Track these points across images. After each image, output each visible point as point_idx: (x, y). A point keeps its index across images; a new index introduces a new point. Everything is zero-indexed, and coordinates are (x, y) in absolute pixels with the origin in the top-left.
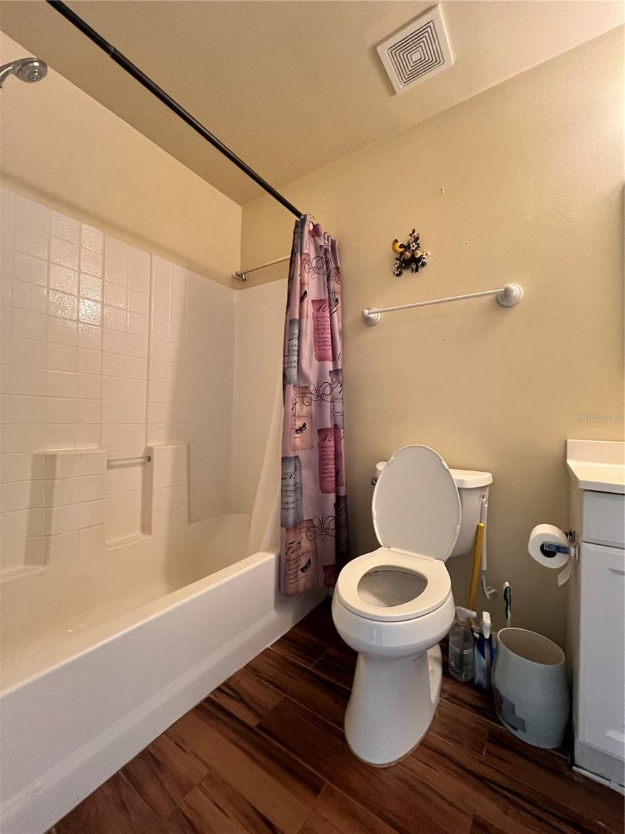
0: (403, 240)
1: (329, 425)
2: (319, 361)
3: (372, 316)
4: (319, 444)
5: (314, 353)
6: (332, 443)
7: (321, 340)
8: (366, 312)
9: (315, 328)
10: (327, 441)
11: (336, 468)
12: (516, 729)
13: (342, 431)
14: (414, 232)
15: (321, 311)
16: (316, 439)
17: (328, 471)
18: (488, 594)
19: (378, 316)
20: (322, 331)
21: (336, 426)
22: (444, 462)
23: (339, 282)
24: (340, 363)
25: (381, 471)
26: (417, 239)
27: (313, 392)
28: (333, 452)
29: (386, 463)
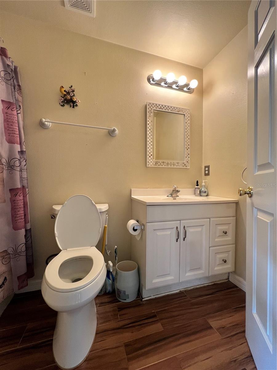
0: (67, 88)
1: (19, 186)
2: (9, 143)
3: (46, 123)
4: (11, 199)
5: (5, 137)
6: (21, 198)
7: (10, 129)
8: (44, 120)
9: (5, 120)
10: (18, 196)
11: (25, 212)
12: (126, 300)
13: (27, 190)
14: (72, 86)
15: (9, 109)
16: (8, 196)
17: (19, 215)
18: (108, 253)
19: (50, 124)
20: (11, 123)
21: (23, 187)
22: (93, 201)
23: (21, 95)
24: (24, 147)
25: (59, 211)
26: (73, 91)
27: (4, 164)
28: (23, 203)
29: (62, 205)
